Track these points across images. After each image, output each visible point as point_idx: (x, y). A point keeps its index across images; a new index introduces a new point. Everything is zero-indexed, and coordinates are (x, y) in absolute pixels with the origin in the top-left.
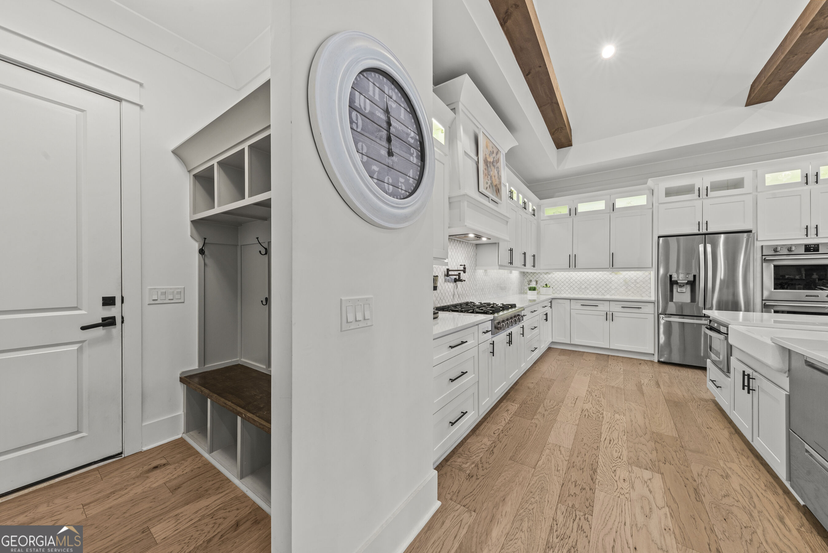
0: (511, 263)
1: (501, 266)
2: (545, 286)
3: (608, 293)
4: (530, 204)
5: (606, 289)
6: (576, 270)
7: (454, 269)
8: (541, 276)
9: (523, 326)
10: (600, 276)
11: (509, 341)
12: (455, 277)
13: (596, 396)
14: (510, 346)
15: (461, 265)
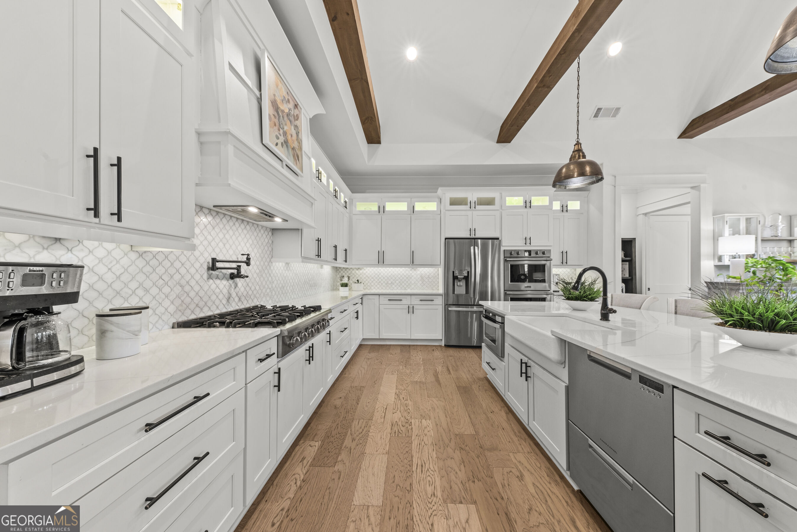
0: (319, 256)
1: (306, 259)
2: (357, 282)
3: (409, 288)
4: (342, 195)
5: (407, 284)
6: (384, 266)
7: (231, 259)
8: (353, 272)
9: (330, 331)
10: (403, 272)
11: (310, 357)
12: (232, 271)
13: (403, 398)
14: (310, 364)
15: (243, 255)
